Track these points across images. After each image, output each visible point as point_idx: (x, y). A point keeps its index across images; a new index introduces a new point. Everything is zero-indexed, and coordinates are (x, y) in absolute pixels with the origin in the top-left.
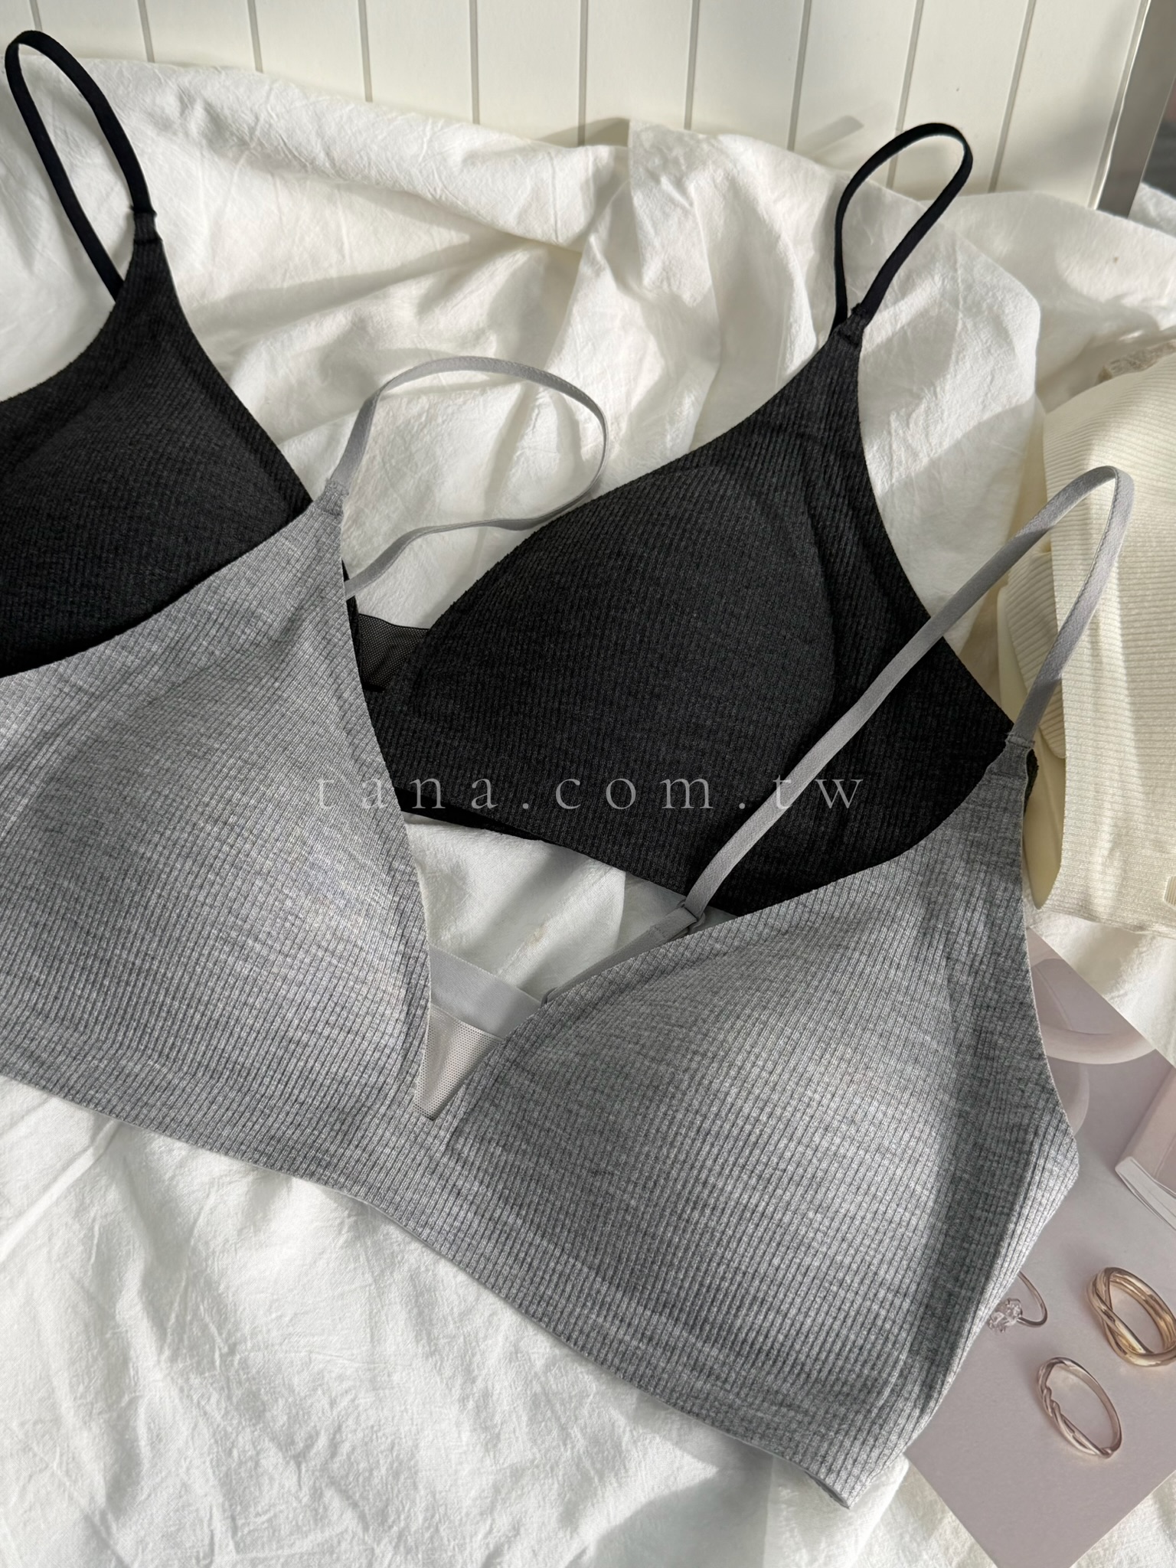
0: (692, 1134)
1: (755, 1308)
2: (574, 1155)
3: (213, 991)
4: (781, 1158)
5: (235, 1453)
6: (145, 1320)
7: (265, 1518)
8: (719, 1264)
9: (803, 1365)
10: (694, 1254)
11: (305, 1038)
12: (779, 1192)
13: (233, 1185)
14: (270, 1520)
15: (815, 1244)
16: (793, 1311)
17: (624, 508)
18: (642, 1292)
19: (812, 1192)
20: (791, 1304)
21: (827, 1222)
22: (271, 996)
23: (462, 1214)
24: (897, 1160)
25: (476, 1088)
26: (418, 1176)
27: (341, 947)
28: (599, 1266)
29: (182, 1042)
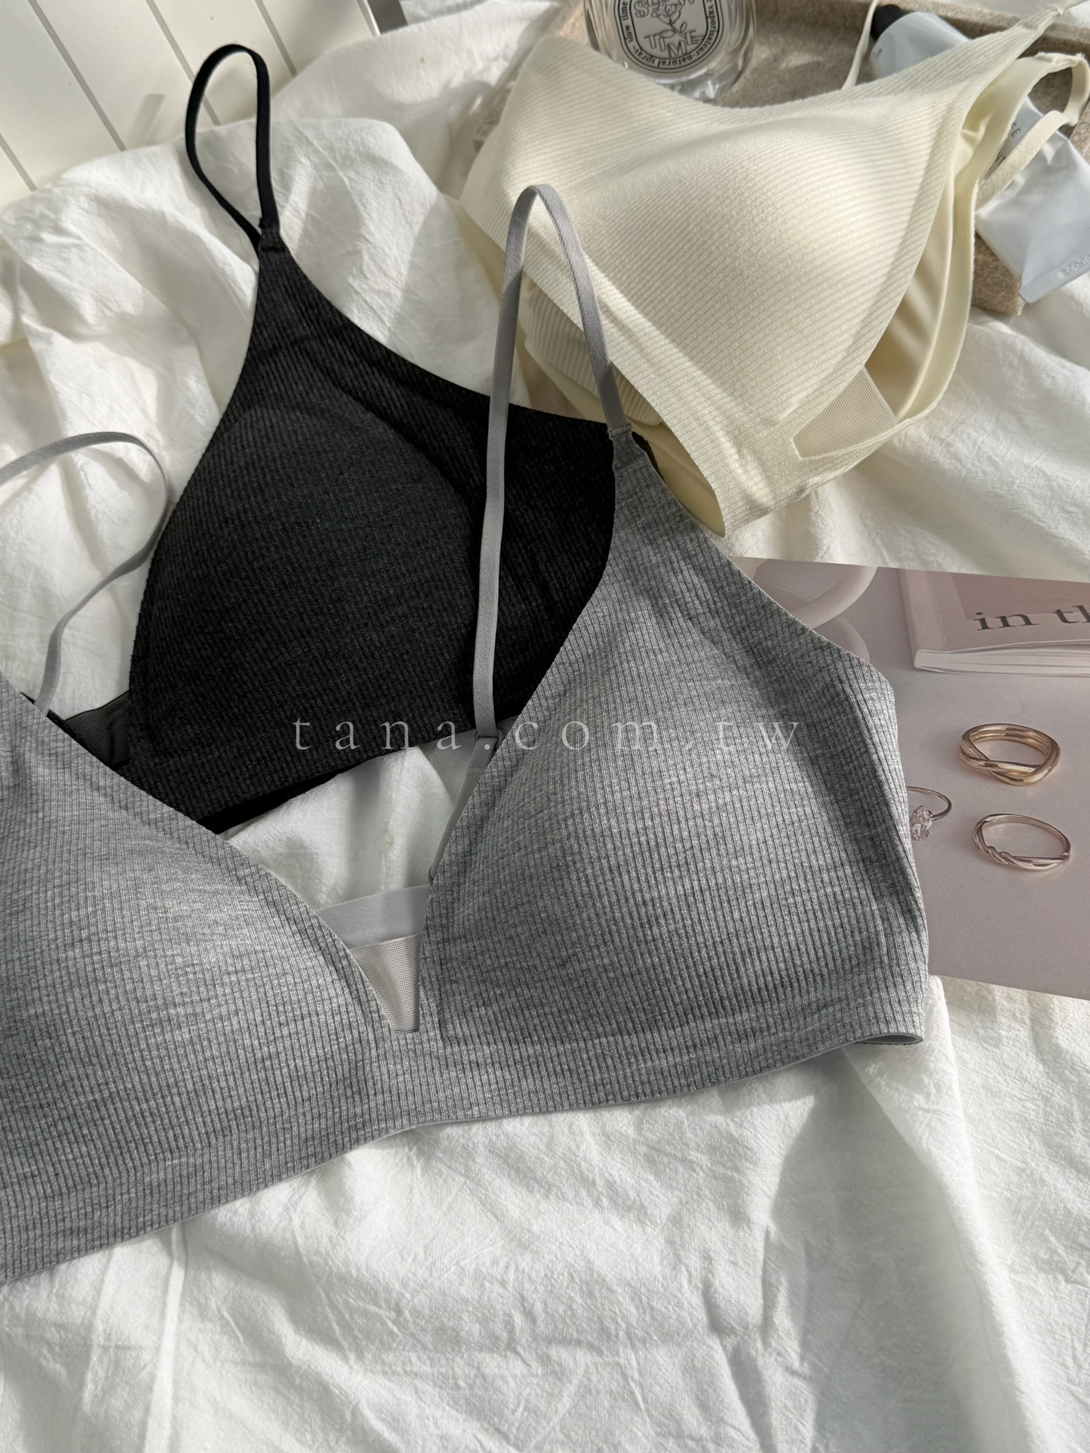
0: (608, 877)
1: (748, 960)
2: (539, 966)
3: (172, 1070)
4: (682, 841)
5: (461, 1383)
6: (317, 1347)
7: (520, 1410)
8: (699, 952)
9: (812, 971)
10: (676, 959)
11: (273, 1050)
12: (700, 865)
13: (304, 1197)
14: (526, 1408)
15: (753, 881)
16: (776, 940)
17: (204, 489)
18: (663, 1020)
19: (722, 847)
20: (770, 936)
21: (749, 859)
22: (222, 1039)
23: (492, 1076)
24: (763, 778)
25: (431, 982)
26: (438, 1078)
27: (246, 961)
28: (619, 1029)
29: (180, 1128)
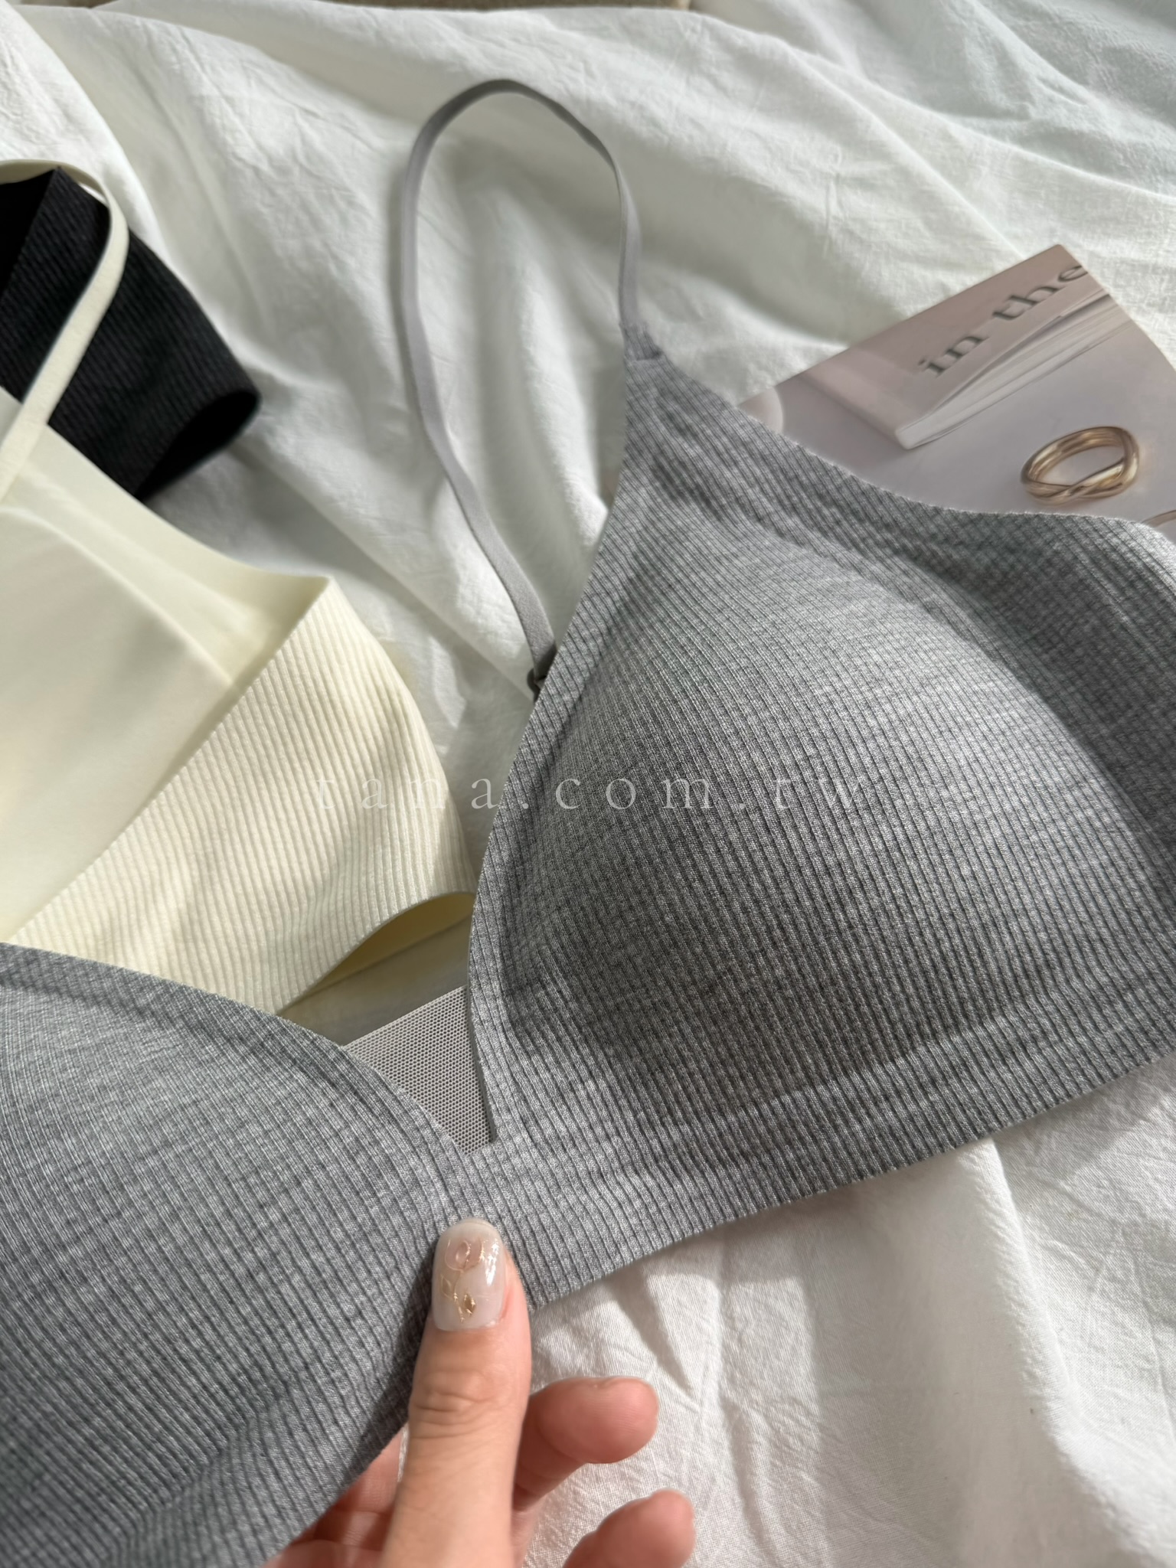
0: (765, 839)
1: (994, 936)
4: (865, 770)
8: (921, 934)
9: (1087, 936)
10: (888, 952)
12: (898, 803)
15: (978, 817)
16: (1027, 899)
18: (875, 1049)
19: (923, 774)
20: (1018, 894)
21: (963, 786)
